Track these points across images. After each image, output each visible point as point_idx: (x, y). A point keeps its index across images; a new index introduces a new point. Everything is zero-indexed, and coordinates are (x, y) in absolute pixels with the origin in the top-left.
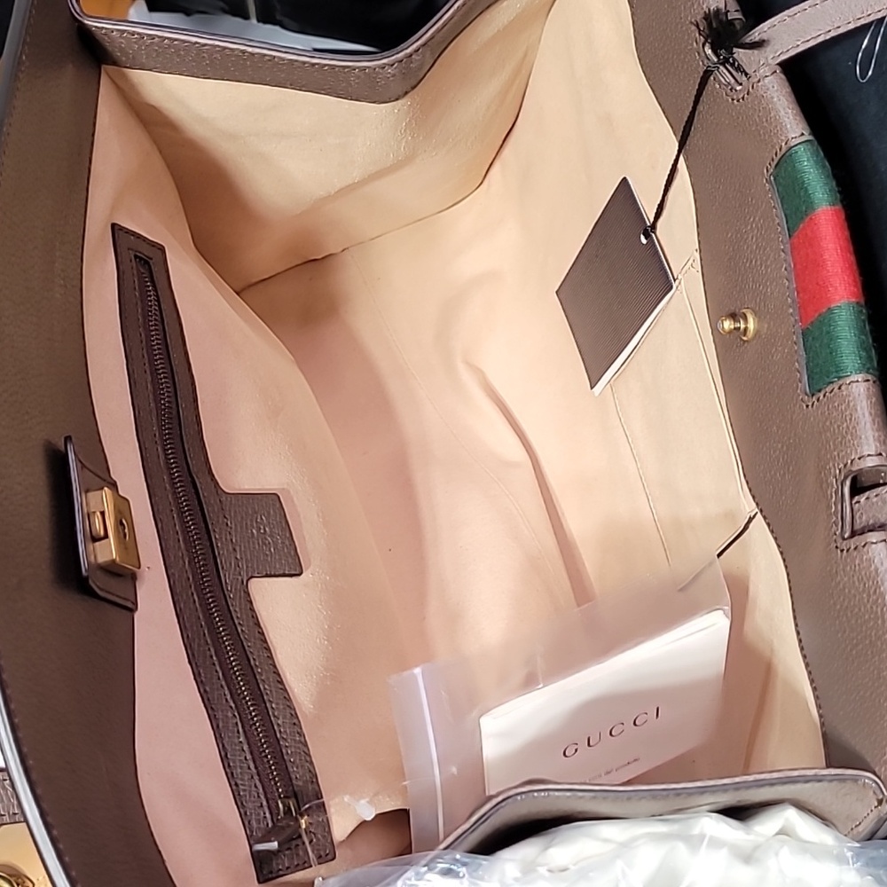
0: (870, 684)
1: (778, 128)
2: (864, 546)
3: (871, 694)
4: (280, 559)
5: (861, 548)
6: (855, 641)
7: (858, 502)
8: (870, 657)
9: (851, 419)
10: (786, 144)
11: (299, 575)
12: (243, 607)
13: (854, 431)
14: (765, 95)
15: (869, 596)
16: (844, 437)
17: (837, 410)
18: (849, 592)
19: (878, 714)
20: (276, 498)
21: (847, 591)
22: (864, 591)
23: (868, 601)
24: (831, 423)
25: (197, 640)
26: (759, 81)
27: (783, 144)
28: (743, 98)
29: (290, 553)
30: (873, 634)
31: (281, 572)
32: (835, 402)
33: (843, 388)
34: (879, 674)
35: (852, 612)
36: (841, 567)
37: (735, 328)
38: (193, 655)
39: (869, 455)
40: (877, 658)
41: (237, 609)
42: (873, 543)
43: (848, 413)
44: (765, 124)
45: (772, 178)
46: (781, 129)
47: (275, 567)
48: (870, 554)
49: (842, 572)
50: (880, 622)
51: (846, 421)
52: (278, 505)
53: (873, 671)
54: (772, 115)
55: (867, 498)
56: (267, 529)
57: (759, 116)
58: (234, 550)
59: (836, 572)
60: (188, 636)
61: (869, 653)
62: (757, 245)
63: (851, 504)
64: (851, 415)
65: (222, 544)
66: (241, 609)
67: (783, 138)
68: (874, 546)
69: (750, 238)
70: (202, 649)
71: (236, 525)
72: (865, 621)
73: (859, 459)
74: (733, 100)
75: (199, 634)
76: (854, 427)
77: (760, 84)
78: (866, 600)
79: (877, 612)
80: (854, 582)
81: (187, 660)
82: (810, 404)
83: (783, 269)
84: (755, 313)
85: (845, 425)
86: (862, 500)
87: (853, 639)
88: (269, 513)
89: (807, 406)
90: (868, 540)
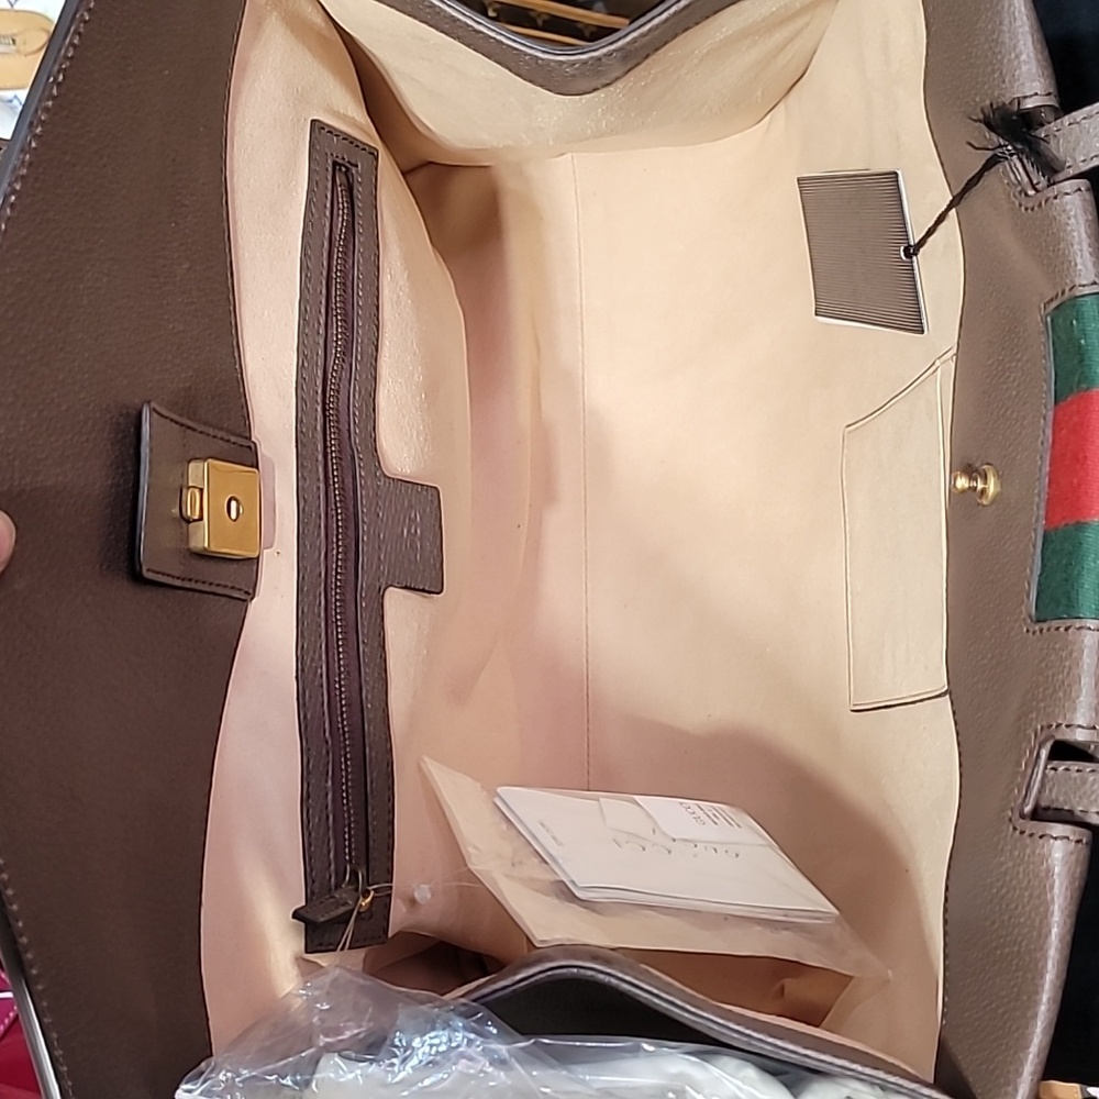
0: (1006, 1000)
1: (1065, 267)
2: (1041, 837)
3: (1005, 1012)
4: (424, 571)
5: (1036, 837)
6: (1002, 940)
7: (1055, 769)
8: (1014, 968)
9: (1068, 674)
10: (1071, 289)
11: (438, 593)
12: (373, 621)
13: (1068, 690)
14: (1058, 218)
15: (1031, 896)
16: (1055, 691)
17: (1057, 654)
18: (1011, 881)
19: (1005, 1041)
20: (435, 494)
21: (1008, 878)
22: (1026, 889)
23: (1028, 902)
24: (1047, 666)
25: (311, 652)
26: (1055, 198)
27: (1067, 289)
28: (1032, 209)
29: (435, 565)
30: (1024, 944)
31: (421, 587)
32: (1056, 643)
33: (1070, 631)
34: (1018, 994)
35: (1007, 905)
36: (1009, 847)
37: (970, 488)
38: (303, 670)
39: (1079, 726)
40: (1020, 974)
41: (365, 623)
42: (1052, 837)
43: (1067, 663)
44: (1051, 254)
45: (1049, 319)
46: (1068, 269)
47: (416, 581)
48: (1045, 850)
49: (1008, 854)
50: (1035, 934)
51: (1063, 672)
52: (436, 503)
53: (1013, 987)
54: (1061, 246)
55: (1067, 769)
56: (418, 531)
57: (1045, 241)
58: (379, 547)
59: (1002, 850)
60: (303, 647)
61: (1014, 963)
62: (1018, 393)
63: (1045, 768)
64: (1070, 668)
65: (368, 538)
66: (369, 623)
67: (1068, 281)
68: (1052, 841)
69: (1012, 379)
70: (314, 665)
71: (387, 518)
72: (1018, 924)
73: (1067, 726)
74: (1020, 205)
75: (315, 647)
76: (1069, 685)
77: (1056, 201)
78: (1026, 900)
79: (1034, 921)
80: (1018, 873)
81: (294, 674)
82: (1031, 630)
83: (1039, 442)
84: (999, 476)
85: (1061, 677)
86: (1061, 769)
87: (1001, 937)
88: (424, 511)
89: (1028, 631)
90: (1048, 832)
